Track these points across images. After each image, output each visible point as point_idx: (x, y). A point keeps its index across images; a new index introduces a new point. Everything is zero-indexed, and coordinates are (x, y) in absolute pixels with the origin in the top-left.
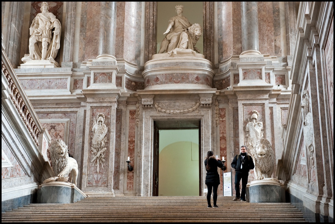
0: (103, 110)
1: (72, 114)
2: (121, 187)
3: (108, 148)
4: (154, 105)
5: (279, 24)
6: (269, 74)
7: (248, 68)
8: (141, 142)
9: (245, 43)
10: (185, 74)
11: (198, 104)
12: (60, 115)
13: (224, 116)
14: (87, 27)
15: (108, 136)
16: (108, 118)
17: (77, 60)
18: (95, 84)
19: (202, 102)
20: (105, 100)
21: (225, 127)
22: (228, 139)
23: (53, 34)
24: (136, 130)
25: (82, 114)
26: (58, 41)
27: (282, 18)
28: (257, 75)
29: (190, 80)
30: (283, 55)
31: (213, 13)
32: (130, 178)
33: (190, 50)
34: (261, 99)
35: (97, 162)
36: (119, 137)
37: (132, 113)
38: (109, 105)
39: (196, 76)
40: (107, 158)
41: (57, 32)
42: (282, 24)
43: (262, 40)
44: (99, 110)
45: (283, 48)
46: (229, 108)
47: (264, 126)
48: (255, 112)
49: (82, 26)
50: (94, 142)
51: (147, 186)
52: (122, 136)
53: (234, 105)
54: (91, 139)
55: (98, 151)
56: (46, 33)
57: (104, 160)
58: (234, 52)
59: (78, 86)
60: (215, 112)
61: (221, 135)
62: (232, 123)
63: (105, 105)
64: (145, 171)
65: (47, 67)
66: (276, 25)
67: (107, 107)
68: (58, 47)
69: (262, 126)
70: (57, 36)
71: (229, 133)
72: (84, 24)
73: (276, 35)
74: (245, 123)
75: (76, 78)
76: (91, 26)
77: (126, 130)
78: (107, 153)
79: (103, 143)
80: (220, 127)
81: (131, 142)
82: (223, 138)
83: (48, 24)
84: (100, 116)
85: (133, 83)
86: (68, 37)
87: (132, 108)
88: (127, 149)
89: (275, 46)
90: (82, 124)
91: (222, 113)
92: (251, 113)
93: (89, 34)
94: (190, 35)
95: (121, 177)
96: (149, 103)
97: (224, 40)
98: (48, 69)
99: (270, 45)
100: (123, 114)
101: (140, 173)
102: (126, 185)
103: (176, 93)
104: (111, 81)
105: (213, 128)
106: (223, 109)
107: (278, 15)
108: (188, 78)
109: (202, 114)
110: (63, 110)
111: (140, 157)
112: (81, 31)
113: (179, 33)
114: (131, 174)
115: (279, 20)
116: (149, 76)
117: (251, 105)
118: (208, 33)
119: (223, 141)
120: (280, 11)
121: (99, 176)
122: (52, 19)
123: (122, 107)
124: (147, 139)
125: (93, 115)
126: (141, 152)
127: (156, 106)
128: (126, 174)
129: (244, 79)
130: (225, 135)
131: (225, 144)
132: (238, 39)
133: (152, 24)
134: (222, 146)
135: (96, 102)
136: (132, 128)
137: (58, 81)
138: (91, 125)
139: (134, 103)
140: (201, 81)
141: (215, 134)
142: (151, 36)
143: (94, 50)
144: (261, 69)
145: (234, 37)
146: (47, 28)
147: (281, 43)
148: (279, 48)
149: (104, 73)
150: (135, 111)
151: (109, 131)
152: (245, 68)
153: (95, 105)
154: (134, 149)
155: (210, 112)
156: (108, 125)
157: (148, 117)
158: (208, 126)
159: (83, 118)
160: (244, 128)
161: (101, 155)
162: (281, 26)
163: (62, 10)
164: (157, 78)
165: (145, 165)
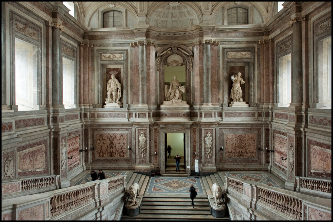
0: (143, 130)
1: (130, 130)
2: (152, 162)
3: (146, 147)
4: (165, 127)
5: (220, 88)
6: (215, 113)
7: (206, 112)
8: (160, 143)
9: (205, 99)
10: (178, 113)
11: (184, 127)
12: (124, 130)
13: (195, 131)
14: (133, 87)
15: (146, 142)
16: (146, 134)
17: (129, 103)
18: (139, 118)
19: (186, 127)
20: (144, 126)
21: (196, 136)
22: (197, 142)
23: (118, 91)
24: (157, 137)
25: (134, 130)
26: (120, 94)
27: (221, 85)
28: (210, 115)
29: (181, 115)
30: (221, 103)
31: (190, 79)
32: (156, 158)
33: (180, 100)
34: (212, 127)
35: (142, 153)
36: (150, 140)
37: (156, 129)
38: (146, 128)
39: (183, 114)
40: (146, 152)
41: (119, 90)
42: (221, 88)
43: (212, 96)
44: (142, 130)
45: (221, 99)
46: (198, 128)
47: (213, 139)
48: (209, 133)
49: (131, 86)
50: (140, 145)
51: (163, 162)
52: (152, 140)
53: (200, 128)
54: (139, 143)
55: (142, 149)
56: (115, 90)
57: (145, 153)
58: (200, 102)
59: (131, 116)
60: (192, 130)
61: (194, 140)
62: (199, 135)
63: (144, 128)
64: (162, 156)
65: (117, 107)
66: (219, 88)
67: (145, 129)
68: (121, 96)
69: (212, 139)
70: (120, 92)
71: (198, 140)
72: (132, 85)
73: (219, 93)
74: (205, 137)
75: (130, 112)
76: (135, 86)
77: (153, 138)
78: (146, 150)
79: (144, 145)
80: (194, 136)
81: (156, 142)
82: (195, 141)
83: (115, 85)
84: (142, 133)
85: (155, 114)
86: (125, 92)
87: (156, 127)
88: (154, 145)
89: (218, 98)
90: (134, 135)
91: (195, 130)
92: (207, 133)
93: (134, 90)
94: (180, 91)
95: (152, 158)
96: (163, 127)
97: (195, 94)
98: (117, 108)
99: (216, 98)
100: (152, 130)
101: (160, 156)
102: (154, 160)
103: (175, 123)
104: (146, 117)
105: (191, 137)
106: (195, 129)
107: (220, 83)
108: (180, 115)
109: (186, 131)
110: (125, 128)
111: (160, 149)
112: (130, 89)
113: (175, 89)
114: (156, 156)
115: (220, 86)
116: (162, 113)
117: (207, 129)
118: (188, 89)
119: (195, 142)
120: (221, 81)
121: (143, 159)
122: (117, 83)
123: (151, 128)
124: (163, 142)
125: (139, 133)
126: (160, 147)
127: (166, 128)
128: (154, 156)
129: (205, 117)
130: (196, 140)
131: (196, 144)
132: (202, 96)
133: (162, 83)
134: (194, 145)
135: (140, 127)
136: (156, 136)
137: (122, 114)
138: (138, 137)
139: (156, 125)
140: (185, 116)
141: (192, 140)
142: (162, 89)
143: (137, 100)
144: (212, 113)
145: (200, 95)
146: (115, 88)
147: (221, 97)
148: (220, 99)
149: (142, 113)
150: (157, 129)
151: (146, 140)
152: (205, 112)
153: (140, 128)
154: (157, 145)
155: (189, 131)
156: (146, 137)
157: (163, 132)
158: (188, 136)
159: (134, 132)
160: (204, 140)
161: (143, 150)
162: (221, 89)
163: (121, 76)
164: (166, 114)
165: (162, 153)
